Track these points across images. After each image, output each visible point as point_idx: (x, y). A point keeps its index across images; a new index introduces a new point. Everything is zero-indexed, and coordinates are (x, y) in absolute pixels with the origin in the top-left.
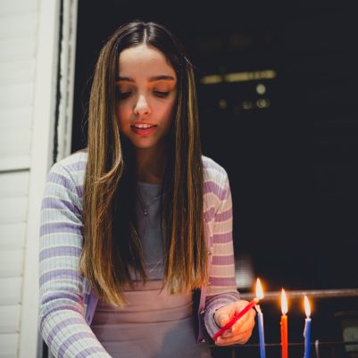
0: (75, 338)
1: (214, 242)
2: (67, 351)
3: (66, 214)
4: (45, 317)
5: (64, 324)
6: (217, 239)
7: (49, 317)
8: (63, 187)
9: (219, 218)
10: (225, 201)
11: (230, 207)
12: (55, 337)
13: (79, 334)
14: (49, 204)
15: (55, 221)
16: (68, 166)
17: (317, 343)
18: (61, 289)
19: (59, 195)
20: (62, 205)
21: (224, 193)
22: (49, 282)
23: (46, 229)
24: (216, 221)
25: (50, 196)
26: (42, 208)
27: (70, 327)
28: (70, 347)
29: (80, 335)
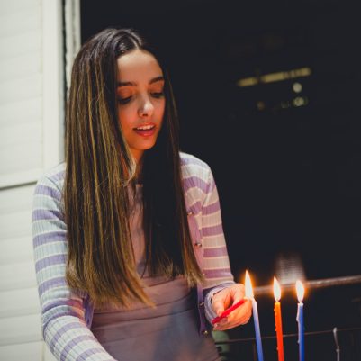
0: (74, 342)
1: (204, 235)
2: (68, 356)
3: (55, 223)
4: (46, 326)
5: (64, 330)
6: (206, 232)
7: (49, 326)
8: (50, 198)
9: (206, 211)
10: (209, 194)
11: (216, 199)
12: (57, 344)
13: (78, 338)
14: (39, 215)
15: (46, 232)
16: (53, 177)
17: (335, 331)
18: (59, 296)
19: (47, 206)
20: (51, 214)
21: (208, 186)
22: (47, 291)
23: (38, 241)
24: (203, 214)
25: (39, 208)
26: (33, 221)
27: (69, 332)
28: (71, 351)
29: (80, 339)
